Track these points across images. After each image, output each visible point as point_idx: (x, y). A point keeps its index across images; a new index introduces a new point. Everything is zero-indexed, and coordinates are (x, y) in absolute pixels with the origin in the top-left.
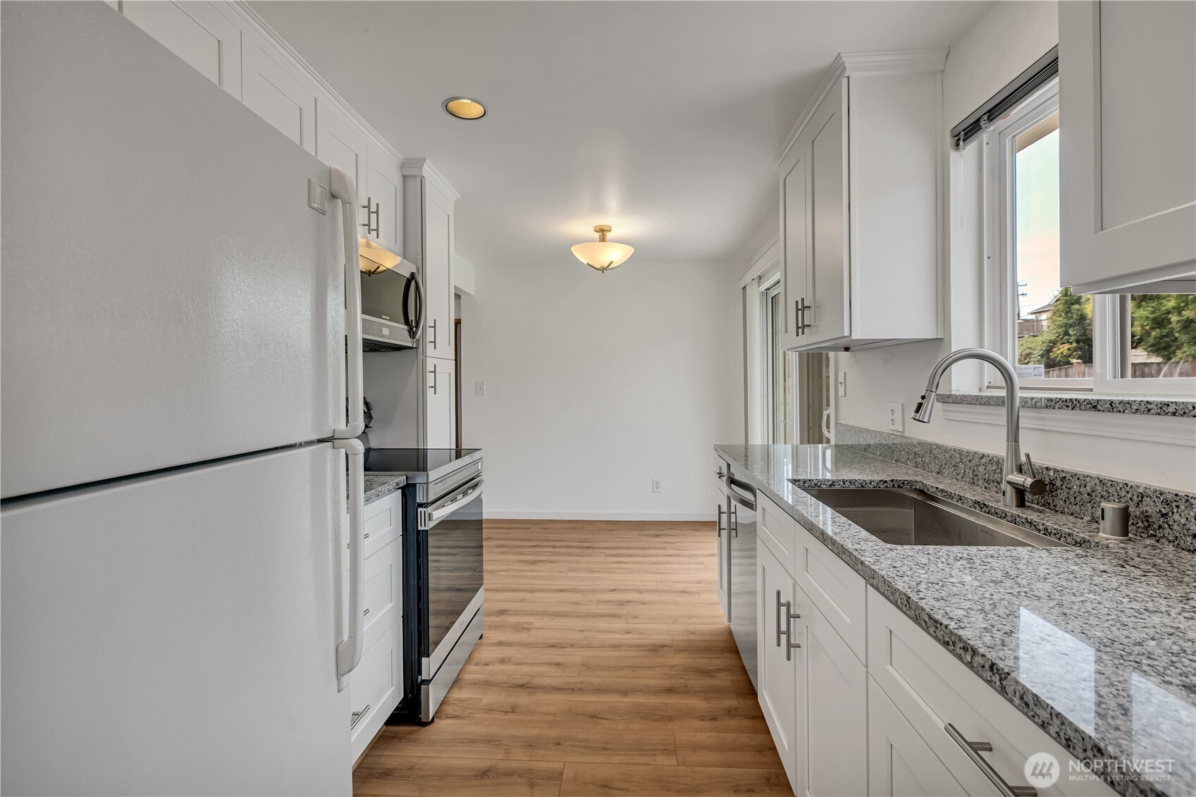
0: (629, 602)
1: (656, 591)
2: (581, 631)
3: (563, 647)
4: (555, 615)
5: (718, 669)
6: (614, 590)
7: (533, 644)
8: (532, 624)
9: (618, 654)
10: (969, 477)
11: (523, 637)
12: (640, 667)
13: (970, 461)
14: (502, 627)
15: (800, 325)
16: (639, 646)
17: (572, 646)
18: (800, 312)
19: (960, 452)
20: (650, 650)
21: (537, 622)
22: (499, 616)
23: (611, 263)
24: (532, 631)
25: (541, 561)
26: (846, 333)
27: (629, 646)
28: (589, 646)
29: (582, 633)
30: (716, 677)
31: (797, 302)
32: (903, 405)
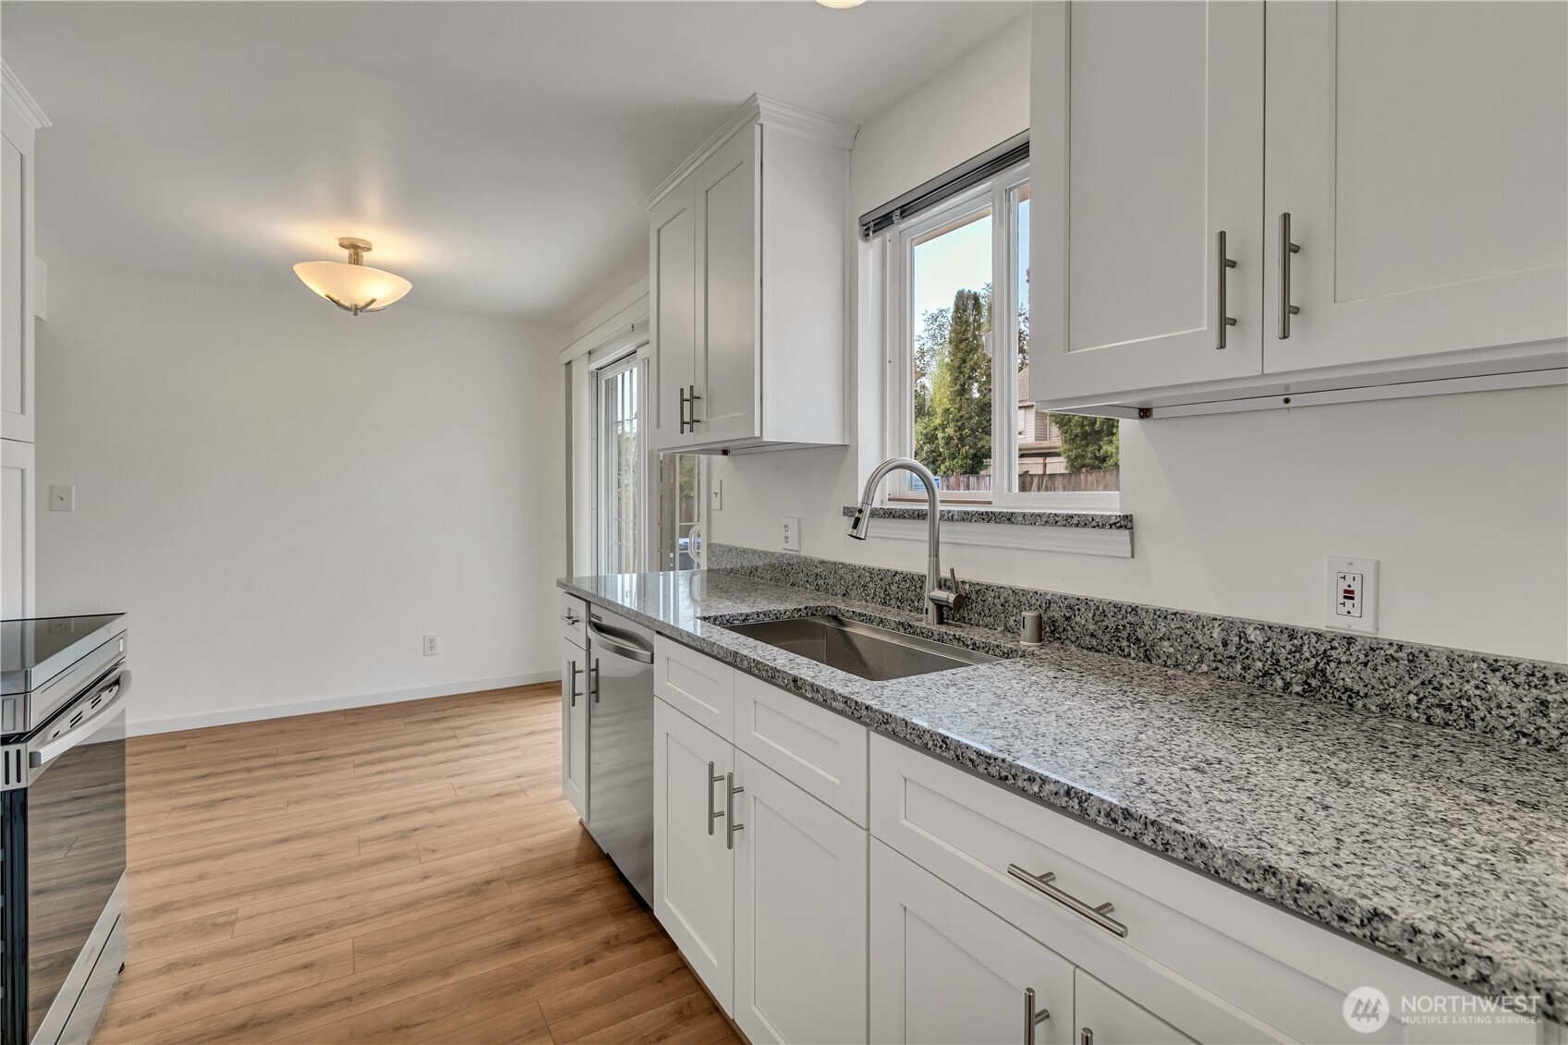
0: (416, 830)
1: (456, 803)
2: (340, 898)
3: (311, 935)
4: (280, 886)
5: (578, 890)
6: (383, 818)
7: (247, 946)
8: (235, 912)
9: (415, 915)
10: (880, 597)
11: (221, 941)
12: (459, 925)
13: (881, 580)
14: (167, 936)
15: (687, 419)
16: (450, 893)
17: (328, 927)
18: (686, 405)
19: (871, 571)
20: (469, 894)
21: (245, 906)
22: (154, 918)
23: (373, 301)
24: (237, 925)
25: (225, 800)
26: (757, 434)
27: (432, 897)
28: (362, 919)
29: (340, 901)
30: (579, 901)
31: (682, 390)
32: (799, 519)
